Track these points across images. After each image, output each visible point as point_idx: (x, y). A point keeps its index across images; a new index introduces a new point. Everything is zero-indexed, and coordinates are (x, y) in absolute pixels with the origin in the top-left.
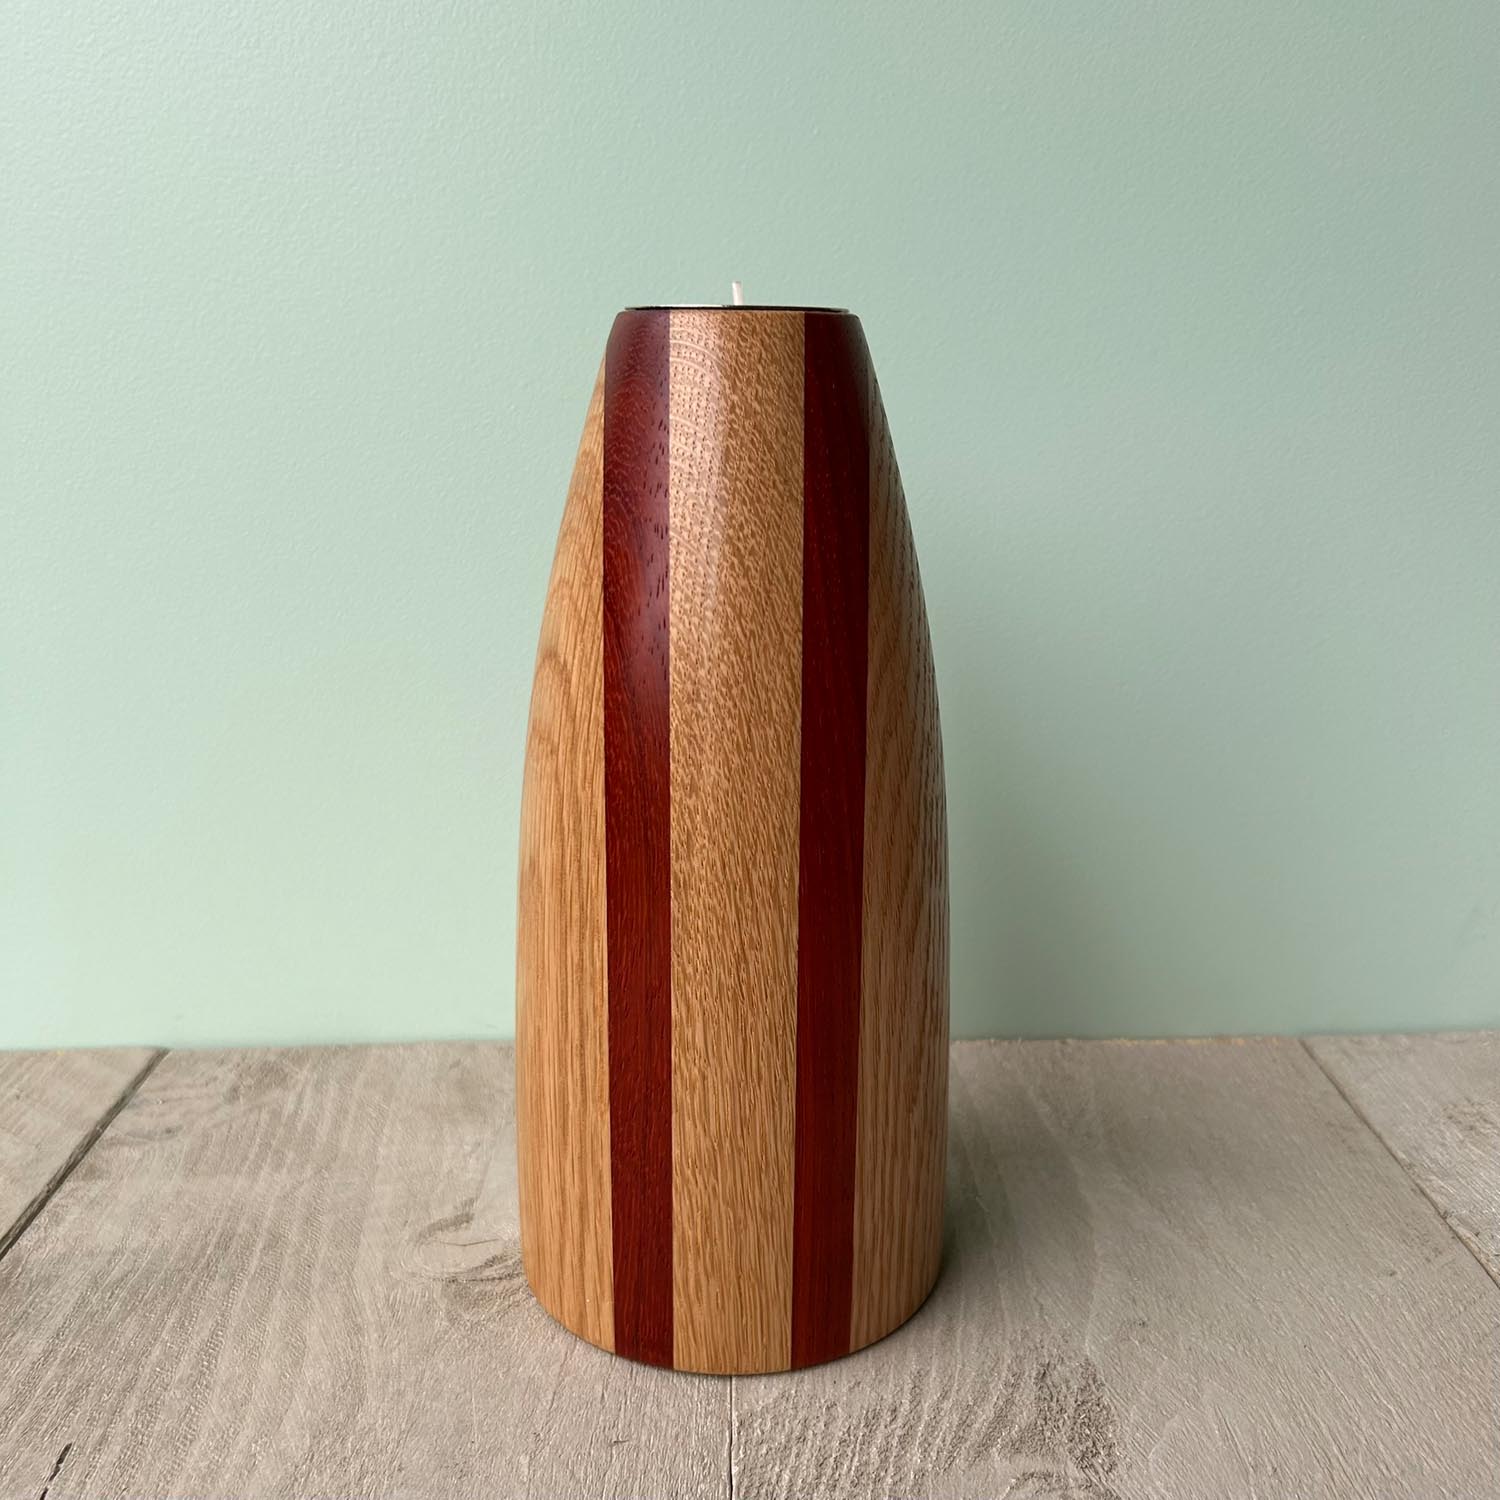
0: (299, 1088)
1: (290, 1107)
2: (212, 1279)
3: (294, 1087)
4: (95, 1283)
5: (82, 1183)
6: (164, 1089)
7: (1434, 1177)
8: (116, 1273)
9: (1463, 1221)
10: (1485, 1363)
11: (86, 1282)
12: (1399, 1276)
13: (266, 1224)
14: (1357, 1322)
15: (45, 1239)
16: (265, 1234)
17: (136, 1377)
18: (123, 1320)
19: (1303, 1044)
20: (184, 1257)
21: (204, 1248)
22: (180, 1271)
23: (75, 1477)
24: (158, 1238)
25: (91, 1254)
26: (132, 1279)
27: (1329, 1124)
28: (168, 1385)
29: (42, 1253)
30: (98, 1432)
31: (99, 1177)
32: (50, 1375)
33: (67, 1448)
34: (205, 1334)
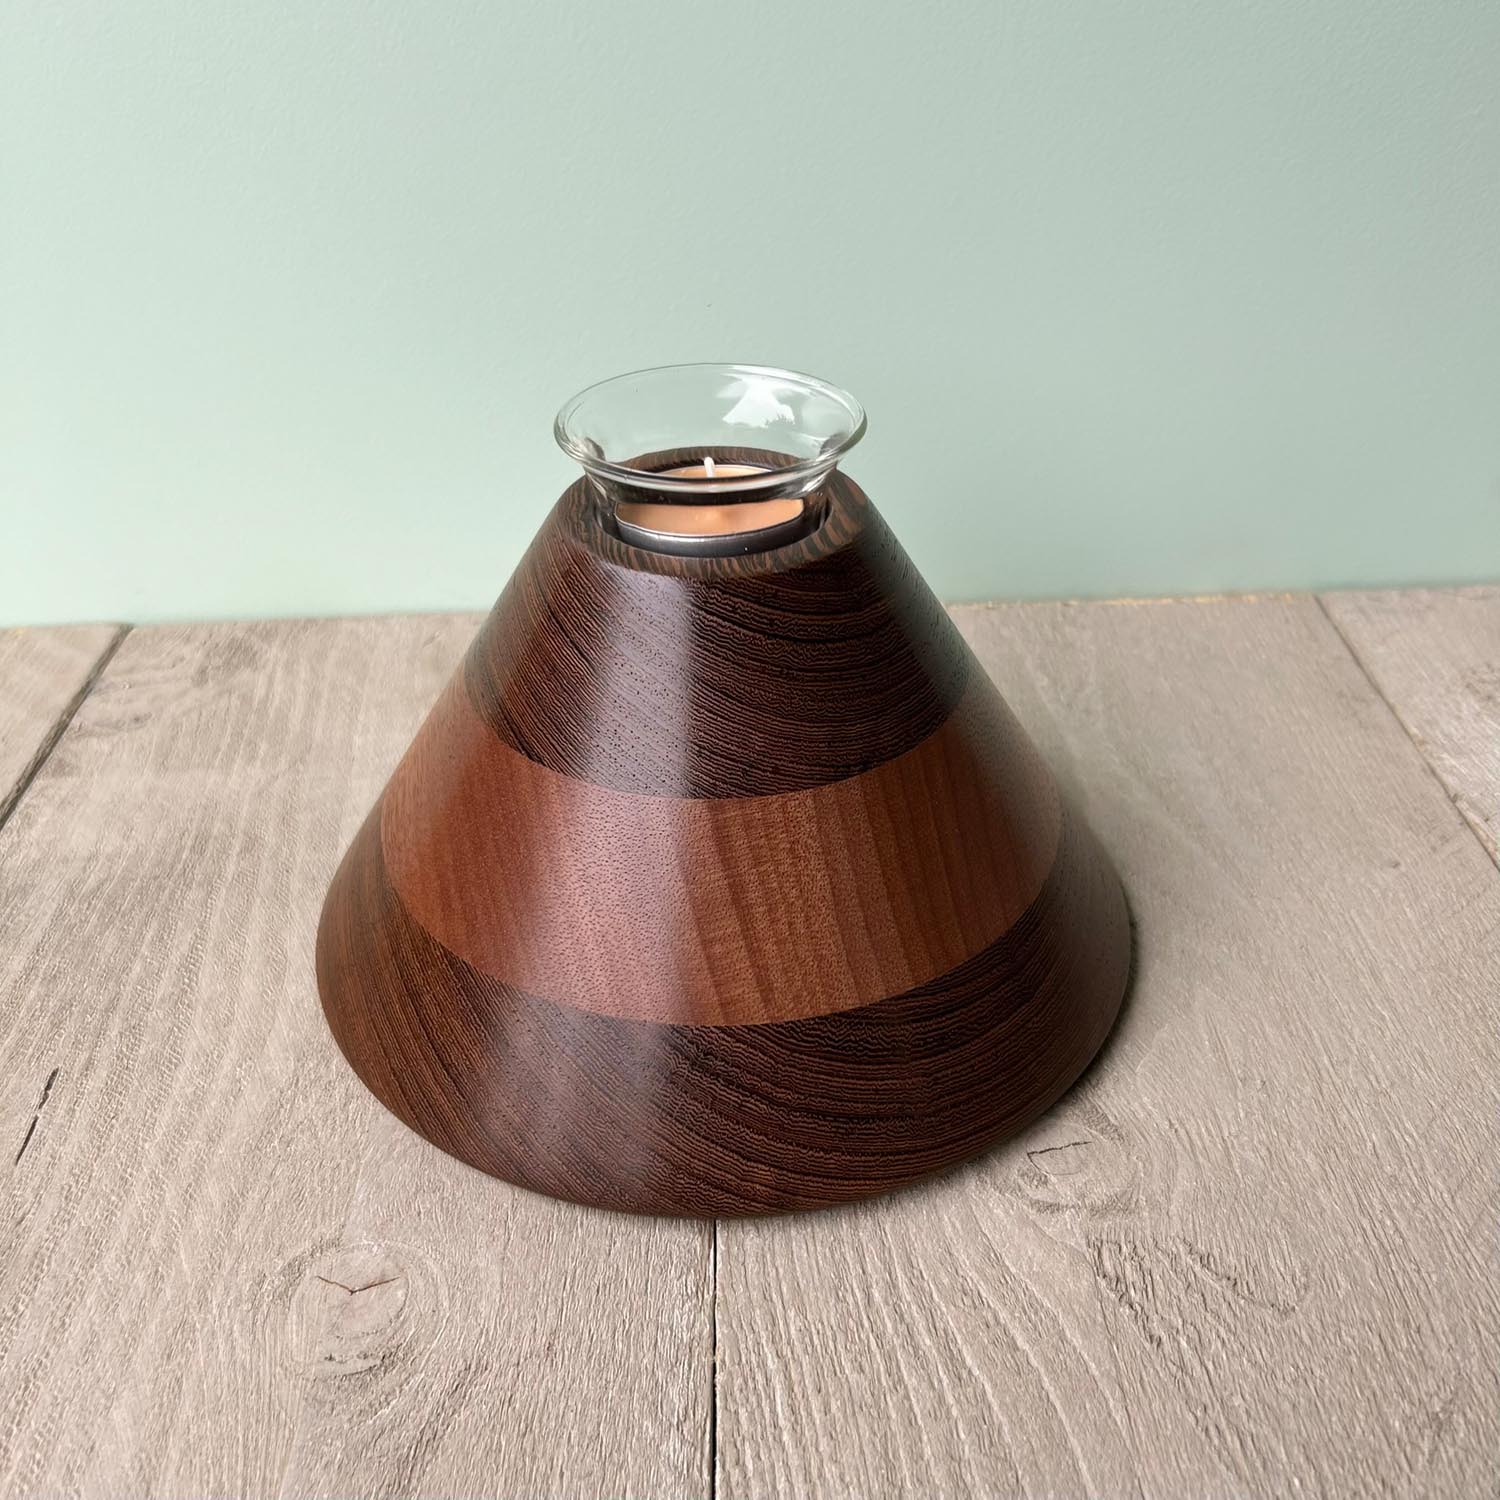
0: (269, 667)
1: (261, 691)
2: (189, 887)
3: (264, 667)
4: (71, 894)
5: (52, 781)
6: (131, 670)
7: (1445, 756)
8: (92, 882)
9: (1473, 805)
10: (1484, 963)
11: (62, 892)
12: (1403, 868)
13: (242, 824)
14: (1357, 920)
15: (19, 843)
16: (241, 835)
17: (117, 996)
18: (102, 933)
19: (1318, 600)
20: (160, 862)
21: (179, 852)
22: (156, 878)
23: (63, 1105)
24: (133, 843)
25: (66, 860)
26: (108, 888)
27: (1341, 695)
28: (150, 1005)
29: (17, 859)
30: (83, 1057)
31: (69, 773)
32: (32, 994)
33: (54, 1074)
34: (185, 949)
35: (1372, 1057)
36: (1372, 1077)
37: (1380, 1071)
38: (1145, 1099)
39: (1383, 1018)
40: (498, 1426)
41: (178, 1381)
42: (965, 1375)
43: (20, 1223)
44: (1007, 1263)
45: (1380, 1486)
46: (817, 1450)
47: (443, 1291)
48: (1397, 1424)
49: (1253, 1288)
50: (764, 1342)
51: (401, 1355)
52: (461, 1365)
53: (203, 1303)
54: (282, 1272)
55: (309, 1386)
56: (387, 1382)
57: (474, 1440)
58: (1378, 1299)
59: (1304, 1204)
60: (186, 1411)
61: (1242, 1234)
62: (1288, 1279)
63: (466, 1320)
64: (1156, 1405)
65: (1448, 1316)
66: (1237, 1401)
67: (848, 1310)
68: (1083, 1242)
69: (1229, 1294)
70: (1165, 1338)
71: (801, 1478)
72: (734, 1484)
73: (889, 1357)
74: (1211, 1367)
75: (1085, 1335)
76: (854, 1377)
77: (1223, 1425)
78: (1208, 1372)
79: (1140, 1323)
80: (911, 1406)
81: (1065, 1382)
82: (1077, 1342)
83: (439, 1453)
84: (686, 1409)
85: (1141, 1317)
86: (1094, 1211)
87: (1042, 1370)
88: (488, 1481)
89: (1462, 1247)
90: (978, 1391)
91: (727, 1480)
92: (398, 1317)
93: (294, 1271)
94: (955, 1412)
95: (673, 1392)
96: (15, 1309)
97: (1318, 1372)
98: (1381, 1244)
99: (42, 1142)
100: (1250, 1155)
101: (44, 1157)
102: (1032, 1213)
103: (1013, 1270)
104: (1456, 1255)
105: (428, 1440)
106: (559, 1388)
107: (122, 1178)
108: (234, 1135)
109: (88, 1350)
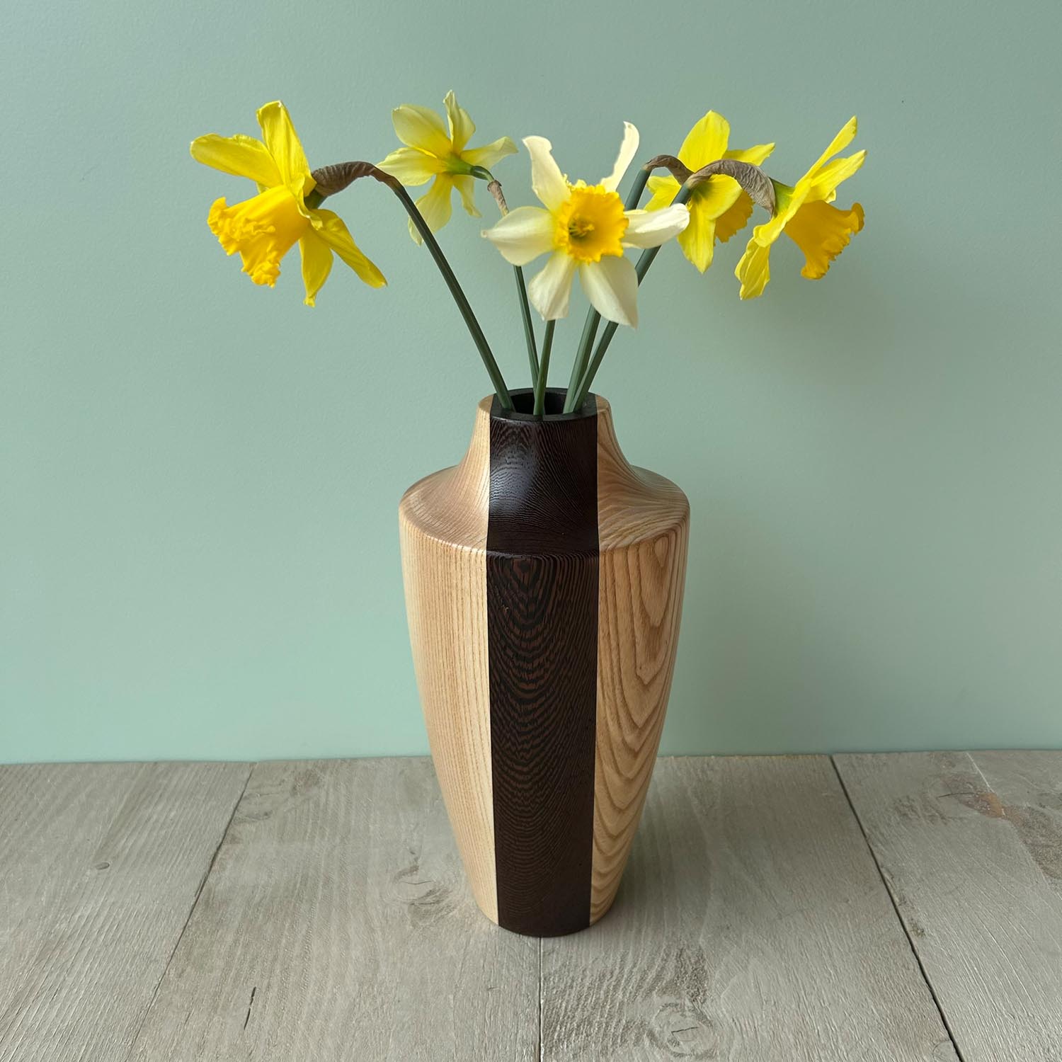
0: (326, 787)
1: (323, 800)
2: (302, 902)
3: (323, 786)
4: (249, 903)
5: (230, 846)
6: (261, 787)
7: (880, 844)
8: (257, 899)
11: (244, 903)
12: (850, 902)
13: (322, 871)
14: (826, 928)
15: (220, 878)
16: (322, 876)
17: (277, 954)
18: (265, 924)
19: (831, 759)
20: (287, 889)
21: (295, 885)
22: (286, 897)
23: (261, 1003)
24: (273, 879)
25: (243, 887)
26: (265, 902)
27: (834, 812)
28: (292, 958)
29: (220, 886)
30: (266, 982)
31: (237, 842)
32: (238, 953)
33: (255, 989)
34: (304, 932)
35: (823, 992)
36: (822, 1001)
37: (825, 998)
38: (723, 1009)
39: (831, 974)
86: (697, 1057)
99: (254, 1019)
100: (765, 1034)
101: (256, 1025)
102: (672, 1057)
107: (290, 1036)
108: (336, 1018)
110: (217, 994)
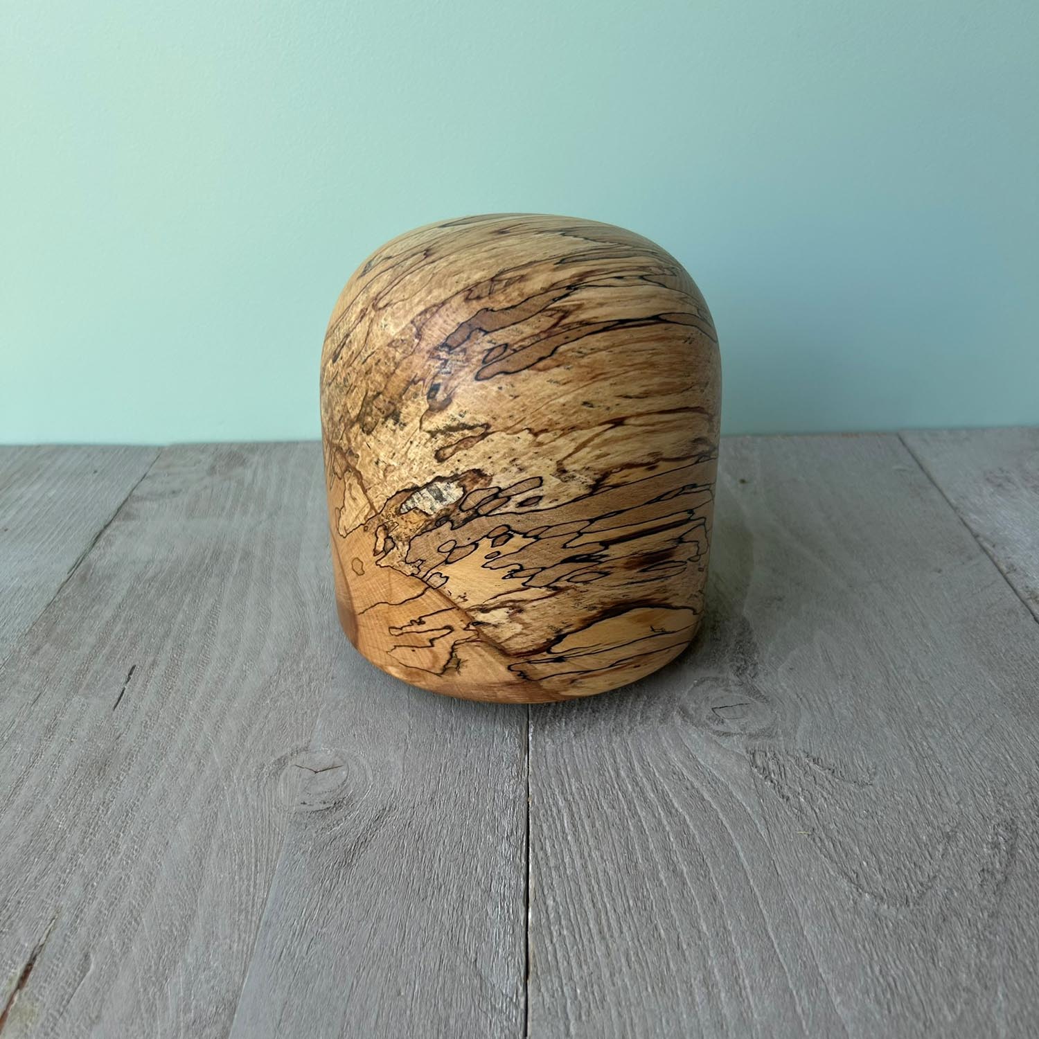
0: (254, 466)
1: (249, 479)
2: (210, 576)
3: (251, 466)
4: (138, 578)
5: (123, 523)
6: (168, 466)
8: (150, 574)
9: (987, 539)
11: (133, 578)
12: (944, 573)
13: (241, 545)
14: (914, 598)
15: (105, 554)
16: (240, 551)
17: (170, 630)
18: (158, 599)
19: (899, 437)
20: (192, 564)
21: (203, 559)
22: (190, 572)
23: (140, 683)
24: (174, 554)
25: (134, 563)
26: (161, 577)
27: (910, 485)
28: (189, 634)
29: (104, 562)
30: (150, 659)
31: (133, 519)
32: (117, 629)
33: (133, 668)
34: (209, 607)
35: (920, 665)
37: (924, 672)
38: (783, 684)
39: (928, 646)
40: (403, 837)
41: (216, 814)
42: (673, 811)
43: (118, 738)
44: (699, 760)
45: (913, 866)
46: (588, 844)
47: (369, 773)
48: (924, 838)
49: (844, 774)
50: (557, 793)
51: (345, 802)
52: (380, 807)
53: (228, 778)
54: (274, 763)
55: (292, 816)
56: (338, 814)
57: (388, 843)
58: (916, 779)
59: (875, 735)
60: (221, 827)
61: (839, 748)
62: (865, 770)
63: (383, 786)
64: (785, 827)
65: (957, 788)
66: (832, 826)
67: (606, 781)
68: (744, 751)
69: (830, 777)
70: (791, 796)
71: (578, 857)
72: (540, 859)
73: (630, 802)
74: (817, 811)
75: (744, 795)
76: (609, 811)
77: (823, 836)
78: (816, 813)
79: (777, 789)
80: (642, 826)
81: (732, 815)
82: (740, 797)
83: (369, 848)
84: (512, 830)
85: (778, 787)
86: (751, 736)
87: (719, 810)
88: (397, 861)
89: (968, 755)
90: (681, 819)
91: (536, 857)
92: (343, 784)
93: (281, 763)
94: (667, 828)
95: (505, 823)
96: (118, 778)
97: (880, 813)
98: (920, 754)
99: (128, 700)
100: (844, 711)
101: (130, 707)
102: (715, 737)
103: (702, 763)
104: (964, 759)
105: (362, 843)
106: (438, 819)
107: (177, 718)
108: (243, 697)
109: (162, 798)
110: (82, 672)
